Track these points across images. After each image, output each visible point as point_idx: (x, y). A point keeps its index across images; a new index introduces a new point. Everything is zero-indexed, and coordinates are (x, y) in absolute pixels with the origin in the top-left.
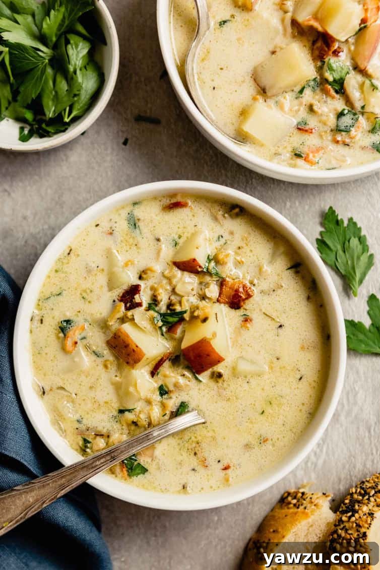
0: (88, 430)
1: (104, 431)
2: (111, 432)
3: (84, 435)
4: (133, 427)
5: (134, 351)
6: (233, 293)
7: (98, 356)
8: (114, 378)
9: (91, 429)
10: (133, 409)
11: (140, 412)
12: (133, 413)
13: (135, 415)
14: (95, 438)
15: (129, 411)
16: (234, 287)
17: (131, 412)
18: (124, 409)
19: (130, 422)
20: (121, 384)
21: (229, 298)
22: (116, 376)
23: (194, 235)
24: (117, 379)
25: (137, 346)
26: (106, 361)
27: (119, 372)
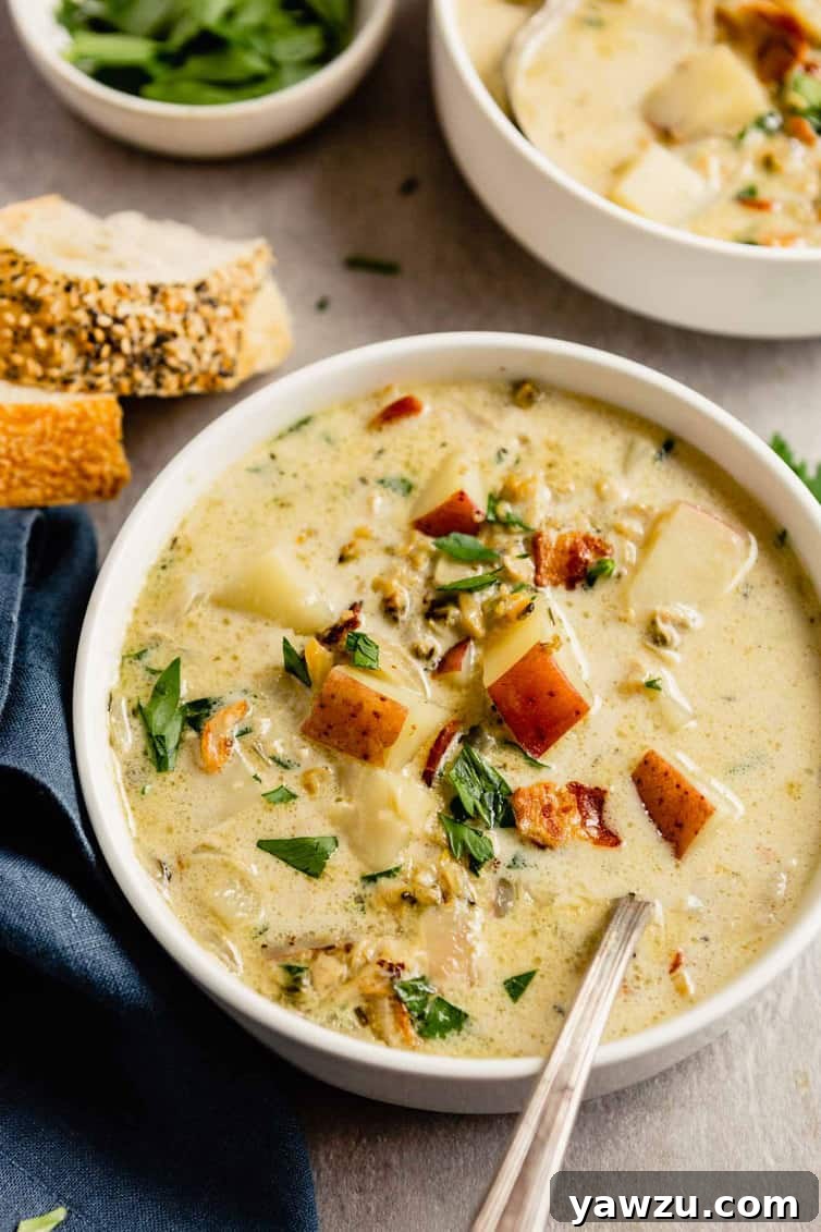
0: (292, 944)
1: (336, 939)
2: (351, 935)
3: (285, 956)
4: (406, 910)
5: (376, 715)
6: (567, 558)
7: (286, 767)
8: (334, 804)
9: (300, 940)
10: (397, 869)
11: (416, 871)
12: (400, 876)
13: (406, 881)
14: (315, 957)
15: (388, 874)
16: (564, 546)
17: (395, 876)
18: (375, 873)
19: (396, 899)
20: (356, 814)
21: (560, 572)
22: (339, 800)
23: (445, 463)
24: (344, 804)
25: (383, 699)
26: (307, 774)
27: (343, 790)
